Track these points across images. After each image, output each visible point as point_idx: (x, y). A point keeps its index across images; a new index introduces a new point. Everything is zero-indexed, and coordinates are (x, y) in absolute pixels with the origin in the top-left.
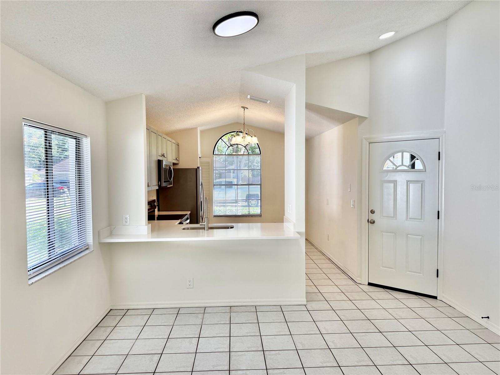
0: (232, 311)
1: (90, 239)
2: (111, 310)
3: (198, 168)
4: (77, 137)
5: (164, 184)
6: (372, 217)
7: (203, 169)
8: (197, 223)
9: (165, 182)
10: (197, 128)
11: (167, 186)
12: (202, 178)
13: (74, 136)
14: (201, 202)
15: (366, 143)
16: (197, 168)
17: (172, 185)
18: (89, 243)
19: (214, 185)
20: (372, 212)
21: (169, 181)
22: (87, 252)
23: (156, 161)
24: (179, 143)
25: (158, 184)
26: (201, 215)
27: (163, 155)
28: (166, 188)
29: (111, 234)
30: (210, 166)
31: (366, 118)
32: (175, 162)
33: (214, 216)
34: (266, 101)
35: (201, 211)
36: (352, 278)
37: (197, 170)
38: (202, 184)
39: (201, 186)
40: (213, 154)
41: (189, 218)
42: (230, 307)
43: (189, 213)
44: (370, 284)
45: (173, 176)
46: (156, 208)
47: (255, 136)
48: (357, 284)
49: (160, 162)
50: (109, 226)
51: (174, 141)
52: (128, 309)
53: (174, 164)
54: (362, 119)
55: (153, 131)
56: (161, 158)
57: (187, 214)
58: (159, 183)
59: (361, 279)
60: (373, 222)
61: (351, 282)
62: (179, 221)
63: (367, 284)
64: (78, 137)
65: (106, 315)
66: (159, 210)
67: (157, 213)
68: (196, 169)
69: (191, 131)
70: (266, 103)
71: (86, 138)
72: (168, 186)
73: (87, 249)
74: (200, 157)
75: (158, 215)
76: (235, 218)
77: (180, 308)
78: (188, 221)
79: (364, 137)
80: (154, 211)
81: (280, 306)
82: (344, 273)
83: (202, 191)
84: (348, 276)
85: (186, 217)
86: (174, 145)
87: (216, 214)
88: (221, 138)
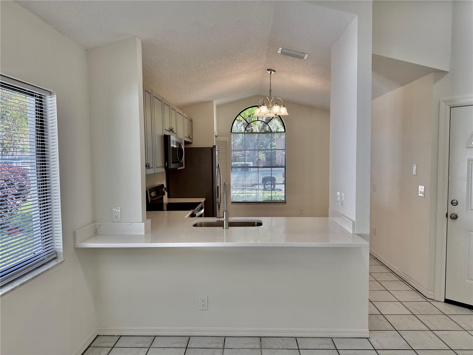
0: (263, 347)
1: (59, 244)
2: (98, 336)
3: (214, 146)
4: (34, 93)
5: (172, 166)
6: (453, 210)
7: (220, 149)
8: (213, 215)
9: (173, 163)
10: (213, 101)
11: (177, 168)
12: (218, 159)
13: (27, 90)
14: (218, 187)
15: (445, 109)
16: (212, 146)
17: (183, 167)
18: (58, 250)
19: (232, 168)
20: (454, 203)
21: (178, 162)
22: (53, 263)
23: (162, 136)
24: (192, 119)
25: (165, 166)
26: (217, 202)
27: (171, 130)
28: (175, 170)
29: (96, 234)
30: (227, 145)
31: (445, 72)
32: (188, 140)
33: (232, 203)
34: (303, 55)
35: (218, 198)
36: (416, 290)
37: (212, 150)
38: (218, 166)
39: (217, 169)
40: (231, 132)
41: (203, 206)
42: (259, 338)
43: (203, 200)
44: (447, 301)
45: (184, 156)
46: (164, 194)
47: (284, 106)
48: (429, 300)
49: (166, 139)
50: (94, 222)
51: (185, 115)
52: (121, 336)
53: (186, 143)
54: (439, 73)
55: (156, 96)
56: (167, 133)
57: (201, 202)
58: (165, 163)
59: (433, 294)
60: (455, 217)
61: (419, 298)
62: (190, 212)
63: (443, 300)
64: (36, 93)
65: (89, 346)
66: (169, 197)
67: (166, 200)
68: (212, 148)
69: (206, 104)
70: (302, 58)
71: (50, 96)
72: (179, 169)
73: (55, 258)
74: (216, 136)
75: (168, 203)
76: (256, 205)
77: (190, 337)
78: (203, 211)
79: (441, 99)
80: (162, 198)
81: (332, 338)
82: (404, 281)
83: (219, 174)
84: (410, 286)
85: (200, 205)
86: (186, 121)
87: (234, 200)
88: (239, 114)
